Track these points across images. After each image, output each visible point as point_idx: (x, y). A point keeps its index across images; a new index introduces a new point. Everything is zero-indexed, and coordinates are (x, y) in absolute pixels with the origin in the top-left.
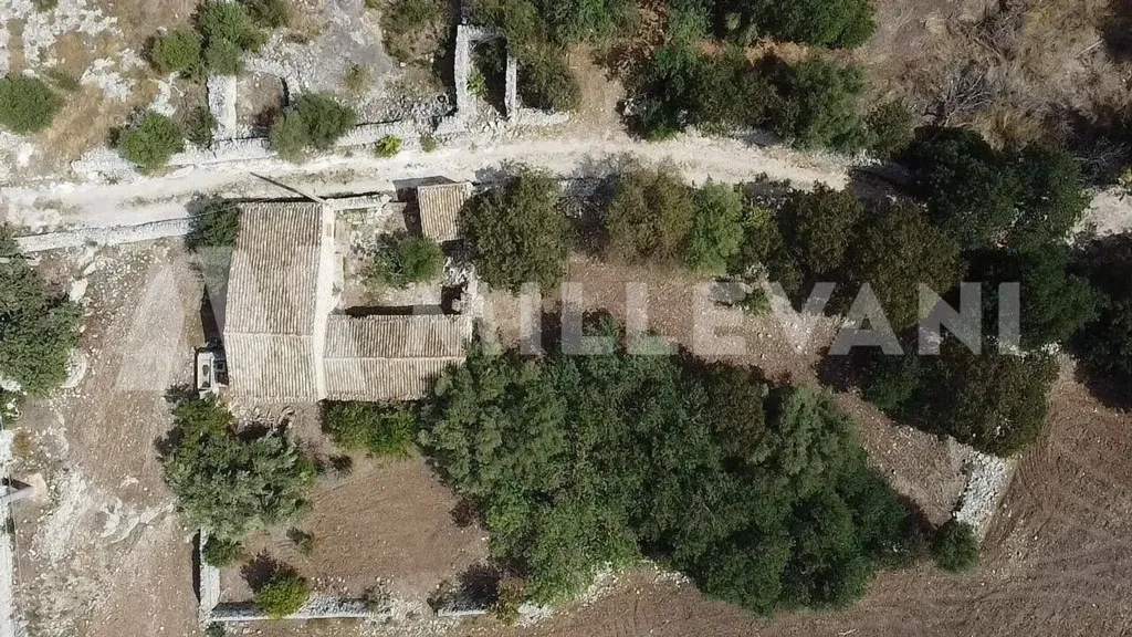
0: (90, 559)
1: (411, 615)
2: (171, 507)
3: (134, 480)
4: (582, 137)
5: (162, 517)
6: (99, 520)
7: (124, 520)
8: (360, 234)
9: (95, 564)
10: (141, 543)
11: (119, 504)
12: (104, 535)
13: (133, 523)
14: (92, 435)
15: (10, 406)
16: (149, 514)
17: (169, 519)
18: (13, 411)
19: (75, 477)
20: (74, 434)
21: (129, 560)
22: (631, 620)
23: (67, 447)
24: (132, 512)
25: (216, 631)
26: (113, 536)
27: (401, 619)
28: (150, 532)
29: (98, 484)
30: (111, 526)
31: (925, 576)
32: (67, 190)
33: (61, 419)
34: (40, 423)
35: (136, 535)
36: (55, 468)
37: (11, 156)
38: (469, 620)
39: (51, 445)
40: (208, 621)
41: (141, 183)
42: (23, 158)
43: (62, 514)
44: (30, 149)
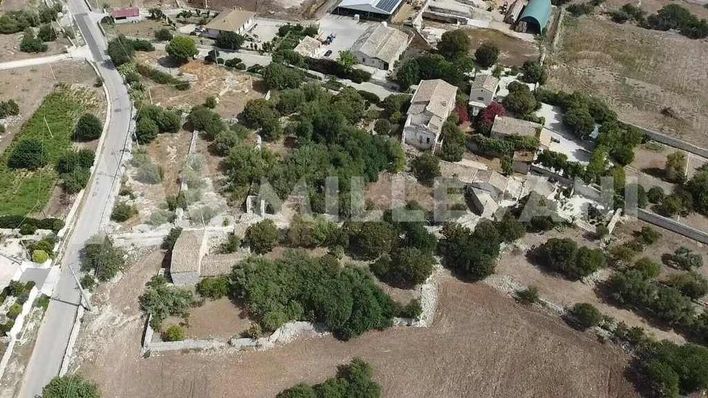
0: (106, 331)
1: (221, 347)
2: (139, 316)
3: (129, 308)
4: (283, 222)
5: (135, 320)
6: (114, 319)
7: (122, 320)
9: (108, 333)
10: (125, 328)
11: (122, 314)
12: (114, 324)
13: (125, 321)
14: (118, 295)
15: (94, 286)
16: (131, 318)
17: (137, 321)
18: (94, 288)
19: (109, 306)
20: (112, 294)
21: (120, 333)
22: (304, 348)
23: (109, 298)
24: (126, 317)
25: (147, 355)
26: (117, 325)
27: (217, 348)
28: (129, 325)
29: (116, 309)
30: (117, 321)
31: (413, 333)
32: (128, 235)
33: (109, 291)
34: (102, 292)
35: (124, 325)
36: (103, 304)
37: (114, 227)
38: (243, 349)
39: (103, 298)
40: (145, 352)
41: (152, 233)
42: (117, 228)
43: (101, 317)
44: (120, 226)
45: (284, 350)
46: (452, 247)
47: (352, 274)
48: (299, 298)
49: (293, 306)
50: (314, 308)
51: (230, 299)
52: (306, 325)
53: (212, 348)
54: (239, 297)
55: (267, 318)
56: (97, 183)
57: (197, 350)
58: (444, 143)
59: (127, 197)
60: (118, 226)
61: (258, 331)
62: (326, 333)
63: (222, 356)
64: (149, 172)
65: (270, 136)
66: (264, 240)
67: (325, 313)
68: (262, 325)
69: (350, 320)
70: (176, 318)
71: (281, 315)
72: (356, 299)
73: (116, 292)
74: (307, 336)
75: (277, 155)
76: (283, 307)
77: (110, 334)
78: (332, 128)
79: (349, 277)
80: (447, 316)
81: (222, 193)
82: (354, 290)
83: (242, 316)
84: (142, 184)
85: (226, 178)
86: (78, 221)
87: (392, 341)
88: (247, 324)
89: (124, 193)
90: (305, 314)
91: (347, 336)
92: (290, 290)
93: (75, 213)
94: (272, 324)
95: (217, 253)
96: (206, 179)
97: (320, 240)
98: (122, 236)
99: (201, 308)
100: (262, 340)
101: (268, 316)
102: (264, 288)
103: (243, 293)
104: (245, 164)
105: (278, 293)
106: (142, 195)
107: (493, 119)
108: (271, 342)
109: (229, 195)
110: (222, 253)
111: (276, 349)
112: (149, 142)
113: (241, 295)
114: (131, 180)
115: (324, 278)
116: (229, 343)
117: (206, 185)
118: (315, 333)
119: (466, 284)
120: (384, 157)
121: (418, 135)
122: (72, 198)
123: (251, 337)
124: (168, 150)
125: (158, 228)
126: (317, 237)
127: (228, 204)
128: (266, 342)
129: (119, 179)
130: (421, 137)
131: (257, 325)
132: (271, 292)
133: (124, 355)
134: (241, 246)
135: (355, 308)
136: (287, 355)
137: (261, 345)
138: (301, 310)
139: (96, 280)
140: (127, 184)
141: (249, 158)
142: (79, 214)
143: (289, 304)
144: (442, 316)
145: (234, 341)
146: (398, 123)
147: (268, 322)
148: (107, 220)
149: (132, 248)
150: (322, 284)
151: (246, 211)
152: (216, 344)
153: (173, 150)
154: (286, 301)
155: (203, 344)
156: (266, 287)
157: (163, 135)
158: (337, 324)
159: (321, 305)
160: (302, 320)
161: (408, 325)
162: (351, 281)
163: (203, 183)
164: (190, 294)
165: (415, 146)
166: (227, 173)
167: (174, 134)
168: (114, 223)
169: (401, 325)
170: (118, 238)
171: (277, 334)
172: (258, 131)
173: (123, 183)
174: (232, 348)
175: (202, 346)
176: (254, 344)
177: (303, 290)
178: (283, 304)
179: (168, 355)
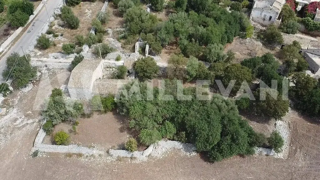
0: (7, 129)
1: (100, 155)
2: (37, 120)
3: (31, 112)
4: (162, 63)
5: (33, 123)
6: (16, 120)
7: (22, 122)
8: (108, 72)
9: (8, 131)
10: (24, 129)
11: (23, 117)
12: (15, 124)
13: (25, 123)
14: (25, 102)
15: (8, 92)
16: (31, 121)
17: (35, 124)
18: (8, 94)
19: (15, 109)
20: (21, 100)
21: (18, 133)
22: (174, 165)
23: (17, 103)
24: (26, 120)
25: (35, 154)
26: (17, 125)
27: (97, 155)
28: (28, 126)
29: (20, 112)
30: (18, 122)
31: (272, 163)
32: (45, 59)
33: (19, 97)
34: (13, 98)
35: (24, 126)
36: (10, 107)
37: (36, 53)
38: (119, 159)
39: (13, 102)
40: (34, 151)
41: (62, 60)
42: (38, 54)
43: (6, 117)
44: (40, 53)
45: (155, 165)
46: (301, 93)
47: (220, 104)
48: (172, 120)
49: (167, 126)
50: (185, 129)
51: (114, 114)
52: (177, 145)
53: (92, 155)
54: (121, 113)
55: (143, 135)
56: (33, 25)
57: (80, 155)
58: (282, 21)
59: (51, 35)
60: (39, 53)
61: (133, 145)
62: (194, 154)
63: (100, 164)
64: (68, 19)
65: (156, 7)
66: (146, 71)
67: (196, 135)
68: (138, 140)
69: (219, 145)
70: (67, 125)
71: (156, 133)
72: (224, 126)
73: (24, 99)
74: (176, 154)
75: (160, 20)
76: (157, 126)
77: (10, 132)
78: (201, 4)
79: (218, 106)
80: (300, 151)
81: (118, 40)
82: (223, 118)
83: (122, 130)
84: (63, 29)
85: (122, 29)
86: (12, 47)
87: (253, 169)
88: (126, 137)
89: (49, 33)
90: (177, 134)
91: (214, 159)
92: (165, 111)
93: (12, 42)
94: (147, 141)
95: (109, 78)
96: (108, 29)
97: (191, 76)
98: (40, 59)
99: (89, 119)
100: (136, 154)
101: (144, 133)
102: (142, 108)
103: (124, 110)
104: (137, 20)
105: (154, 113)
106: (62, 35)
107: (316, 10)
108: (144, 155)
109: (123, 41)
110: (112, 78)
111: (148, 163)
112: (74, 5)
113: (123, 112)
114: (56, 26)
115: (196, 104)
116: (108, 152)
117: (108, 34)
118: (183, 153)
119: (312, 125)
120: (238, 25)
121: (263, 14)
122: (12, 32)
123: (127, 150)
124: (86, 11)
125: (67, 56)
126: (188, 74)
127: (122, 47)
128: (140, 156)
129: (48, 24)
130: (265, 15)
131: (133, 140)
132: (148, 111)
133: (16, 152)
134: (127, 76)
135: (223, 134)
136: (158, 169)
137: (135, 158)
138: (174, 131)
139: (11, 88)
140: (53, 28)
141: (140, 16)
142: (14, 43)
143: (163, 123)
144: (296, 150)
145: (112, 151)
146: (246, 8)
147: (143, 138)
148: (32, 48)
149: (45, 68)
150: (193, 109)
151: (134, 52)
152: (95, 152)
153: (90, 12)
154: (161, 120)
155: (84, 150)
156: (144, 107)
157: (84, 3)
158: (206, 147)
159: (193, 128)
160: (173, 140)
161: (267, 155)
162: (220, 111)
163: (106, 32)
164: (80, 106)
165: (259, 23)
166: (124, 26)
167: (92, 3)
168: (36, 50)
169: (260, 154)
170: (37, 61)
171: (150, 150)
172: (148, 5)
173: (51, 27)
174: (109, 158)
175: (83, 152)
176: (129, 156)
177: (177, 113)
178: (158, 124)
179: (54, 157)
